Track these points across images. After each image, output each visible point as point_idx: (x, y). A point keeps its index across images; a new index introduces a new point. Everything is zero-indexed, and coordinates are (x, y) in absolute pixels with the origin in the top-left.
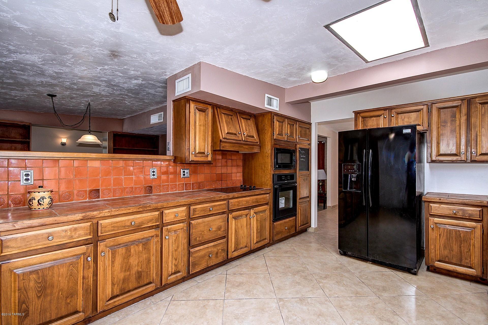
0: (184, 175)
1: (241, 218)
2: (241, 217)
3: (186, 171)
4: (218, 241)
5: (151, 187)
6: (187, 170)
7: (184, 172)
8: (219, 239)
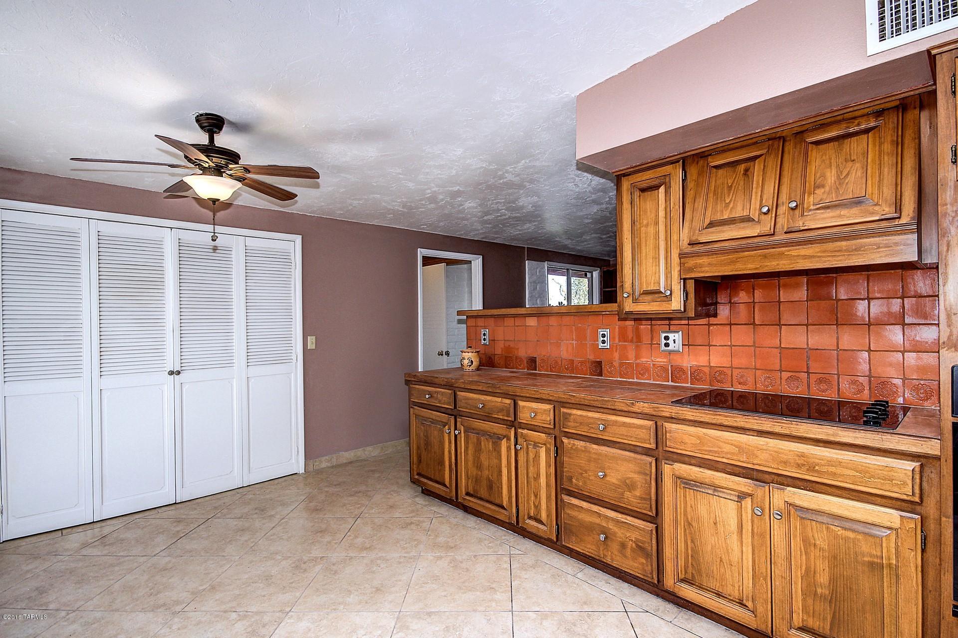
0: (667, 345)
1: (710, 492)
2: (715, 490)
3: (671, 336)
4: (629, 518)
5: (600, 363)
6: (676, 335)
7: (667, 338)
8: (634, 514)
